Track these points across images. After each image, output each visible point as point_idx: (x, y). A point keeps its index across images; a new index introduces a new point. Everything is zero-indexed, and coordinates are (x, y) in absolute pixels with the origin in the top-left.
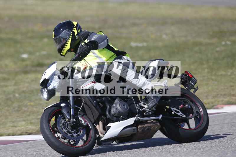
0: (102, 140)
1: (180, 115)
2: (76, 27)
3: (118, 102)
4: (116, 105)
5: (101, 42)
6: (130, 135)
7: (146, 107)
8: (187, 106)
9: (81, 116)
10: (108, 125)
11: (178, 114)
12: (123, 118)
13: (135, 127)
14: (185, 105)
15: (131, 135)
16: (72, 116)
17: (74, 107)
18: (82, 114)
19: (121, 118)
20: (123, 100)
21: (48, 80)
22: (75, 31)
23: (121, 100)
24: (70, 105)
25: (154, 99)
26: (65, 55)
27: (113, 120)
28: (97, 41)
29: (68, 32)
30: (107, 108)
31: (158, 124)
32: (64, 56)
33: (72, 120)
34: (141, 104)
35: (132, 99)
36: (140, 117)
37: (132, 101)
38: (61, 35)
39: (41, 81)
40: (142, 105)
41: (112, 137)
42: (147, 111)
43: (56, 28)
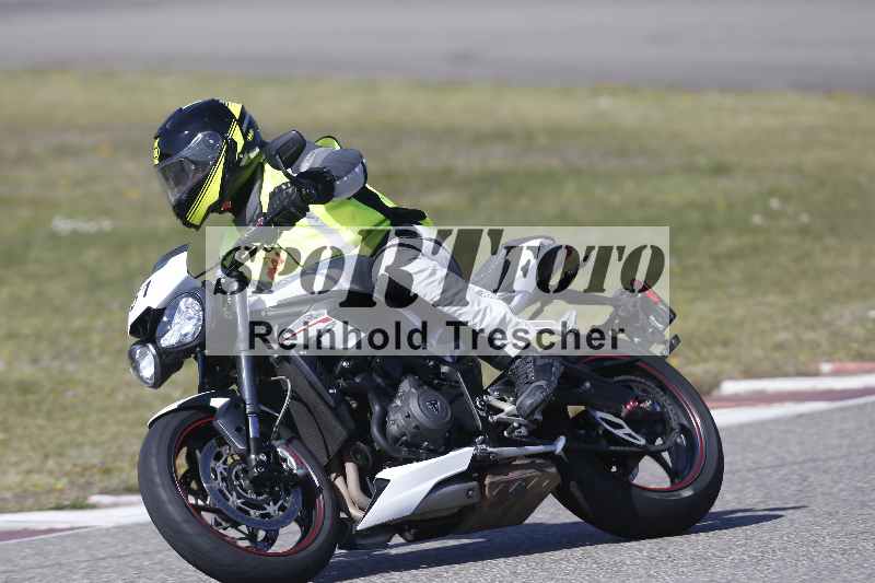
0: (358, 528)
1: (627, 438)
2: (240, 122)
3: (413, 390)
4: (406, 402)
5: (343, 173)
6: (456, 510)
7: (508, 407)
8: (648, 403)
9: (283, 441)
10: (379, 476)
11: (619, 433)
12: (431, 451)
13: (474, 484)
14: (644, 401)
15: (460, 511)
16: (252, 444)
17: (258, 411)
18: (286, 434)
19: (427, 449)
20: (425, 383)
21: (160, 312)
22: (237, 135)
23: (420, 386)
24: (245, 404)
25: (538, 380)
26: (202, 223)
27: (396, 455)
28: (328, 172)
29: (211, 141)
30: (371, 414)
31: (553, 470)
32: (197, 227)
33: (253, 456)
34: (490, 398)
35: (458, 382)
36: (488, 444)
37: (459, 387)
38: (185, 152)
39: (133, 316)
40: (493, 400)
41: (394, 520)
42: (515, 424)
43: (165, 125)
